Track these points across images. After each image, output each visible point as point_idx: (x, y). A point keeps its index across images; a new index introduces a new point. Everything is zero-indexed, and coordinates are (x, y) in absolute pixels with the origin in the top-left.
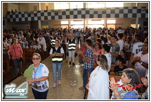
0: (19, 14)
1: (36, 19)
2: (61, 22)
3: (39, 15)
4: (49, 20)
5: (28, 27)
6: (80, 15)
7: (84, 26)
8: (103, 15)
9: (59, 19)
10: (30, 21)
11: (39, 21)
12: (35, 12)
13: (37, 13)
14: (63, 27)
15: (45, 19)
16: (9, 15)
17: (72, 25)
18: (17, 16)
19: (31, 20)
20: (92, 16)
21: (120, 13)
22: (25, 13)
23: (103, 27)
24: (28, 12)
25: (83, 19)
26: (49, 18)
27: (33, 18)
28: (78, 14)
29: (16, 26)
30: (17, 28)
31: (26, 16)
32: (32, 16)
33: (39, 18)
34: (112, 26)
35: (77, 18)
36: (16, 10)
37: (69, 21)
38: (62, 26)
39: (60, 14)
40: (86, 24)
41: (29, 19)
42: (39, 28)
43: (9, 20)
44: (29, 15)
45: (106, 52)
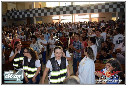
0: (17, 12)
1: (31, 15)
2: (53, 17)
3: (34, 12)
4: (42, 16)
5: (25, 23)
6: (69, 11)
7: (72, 20)
8: (88, 10)
9: (51, 15)
10: (27, 18)
11: (34, 17)
12: (30, 10)
13: (32, 11)
14: (54, 21)
15: (39, 16)
16: (9, 13)
17: (62, 20)
18: (16, 14)
20: (78, 12)
21: (102, 8)
22: (22, 11)
23: (88, 21)
24: (24, 10)
25: (71, 14)
26: (43, 14)
27: (29, 15)
28: (67, 10)
29: (15, 22)
31: (23, 13)
32: (28, 13)
33: (34, 15)
34: (96, 20)
35: (66, 14)
36: (15, 8)
37: (59, 16)
38: (53, 21)
39: (52, 11)
40: (73, 18)
41: (26, 16)
42: (34, 23)
43: (9, 17)
44: (26, 13)
45: (92, 44)
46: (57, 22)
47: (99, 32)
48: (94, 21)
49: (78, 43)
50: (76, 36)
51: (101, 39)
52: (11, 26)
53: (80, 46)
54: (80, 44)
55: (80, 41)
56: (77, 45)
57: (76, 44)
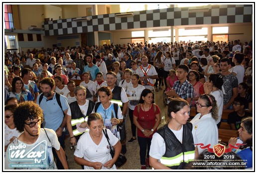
0: (63, 22)
1: (90, 29)
2: (132, 32)
3: (95, 22)
4: (111, 31)
5: (77, 43)
6: (165, 21)
7: (172, 39)
8: (205, 19)
9: (128, 28)
10: (81, 34)
11: (95, 32)
12: (89, 18)
13: (91, 20)
14: (135, 41)
15: (105, 30)
16: (48, 23)
17: (150, 38)
18: (60, 26)
19: (82, 32)
20: (185, 22)
21: (236, 14)
22: (72, 21)
23: (205, 40)
24: (77, 19)
25: (170, 27)
26: (112, 27)
27: (85, 28)
28: (161, 19)
29: (59, 42)
30: (60, 44)
31: (74, 24)
32: (84, 24)
33: (96, 28)
34: (222, 38)
35: (159, 26)
37: (145, 30)
38: (133, 40)
39: (130, 20)
40: (174, 35)
41: (80, 30)
42: (96, 44)
43: (47, 33)
44: (79, 24)
45: (214, 88)
46: (142, 43)
47: (227, 64)
48: (218, 42)
49: (185, 85)
50: (180, 72)
51: (230, 79)
52: (51, 50)
53: (190, 92)
54: (190, 87)
55: (189, 82)
56: (183, 89)
57: (180, 88)
